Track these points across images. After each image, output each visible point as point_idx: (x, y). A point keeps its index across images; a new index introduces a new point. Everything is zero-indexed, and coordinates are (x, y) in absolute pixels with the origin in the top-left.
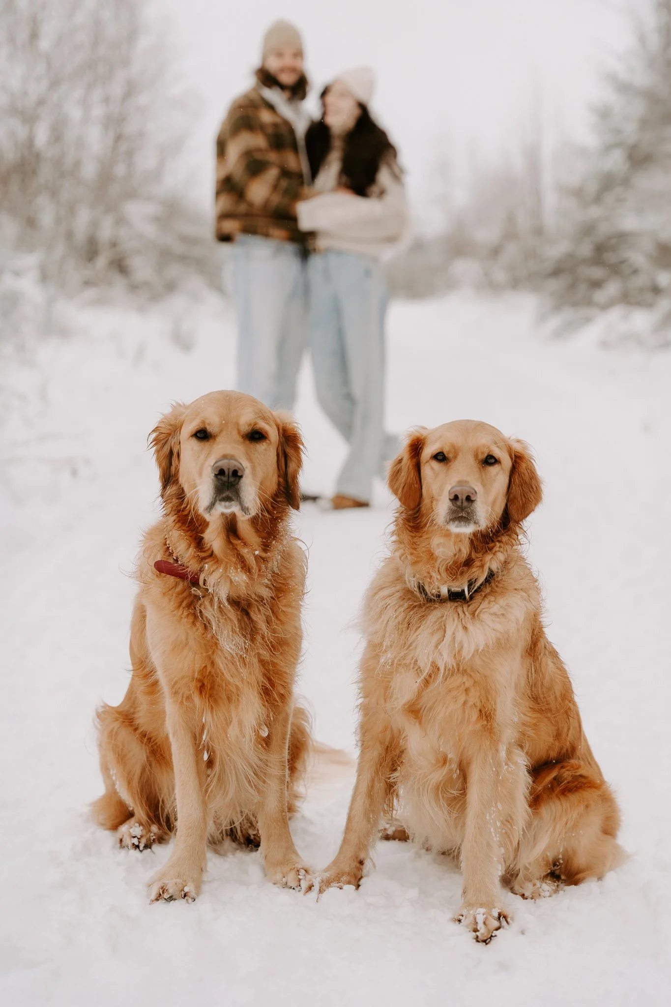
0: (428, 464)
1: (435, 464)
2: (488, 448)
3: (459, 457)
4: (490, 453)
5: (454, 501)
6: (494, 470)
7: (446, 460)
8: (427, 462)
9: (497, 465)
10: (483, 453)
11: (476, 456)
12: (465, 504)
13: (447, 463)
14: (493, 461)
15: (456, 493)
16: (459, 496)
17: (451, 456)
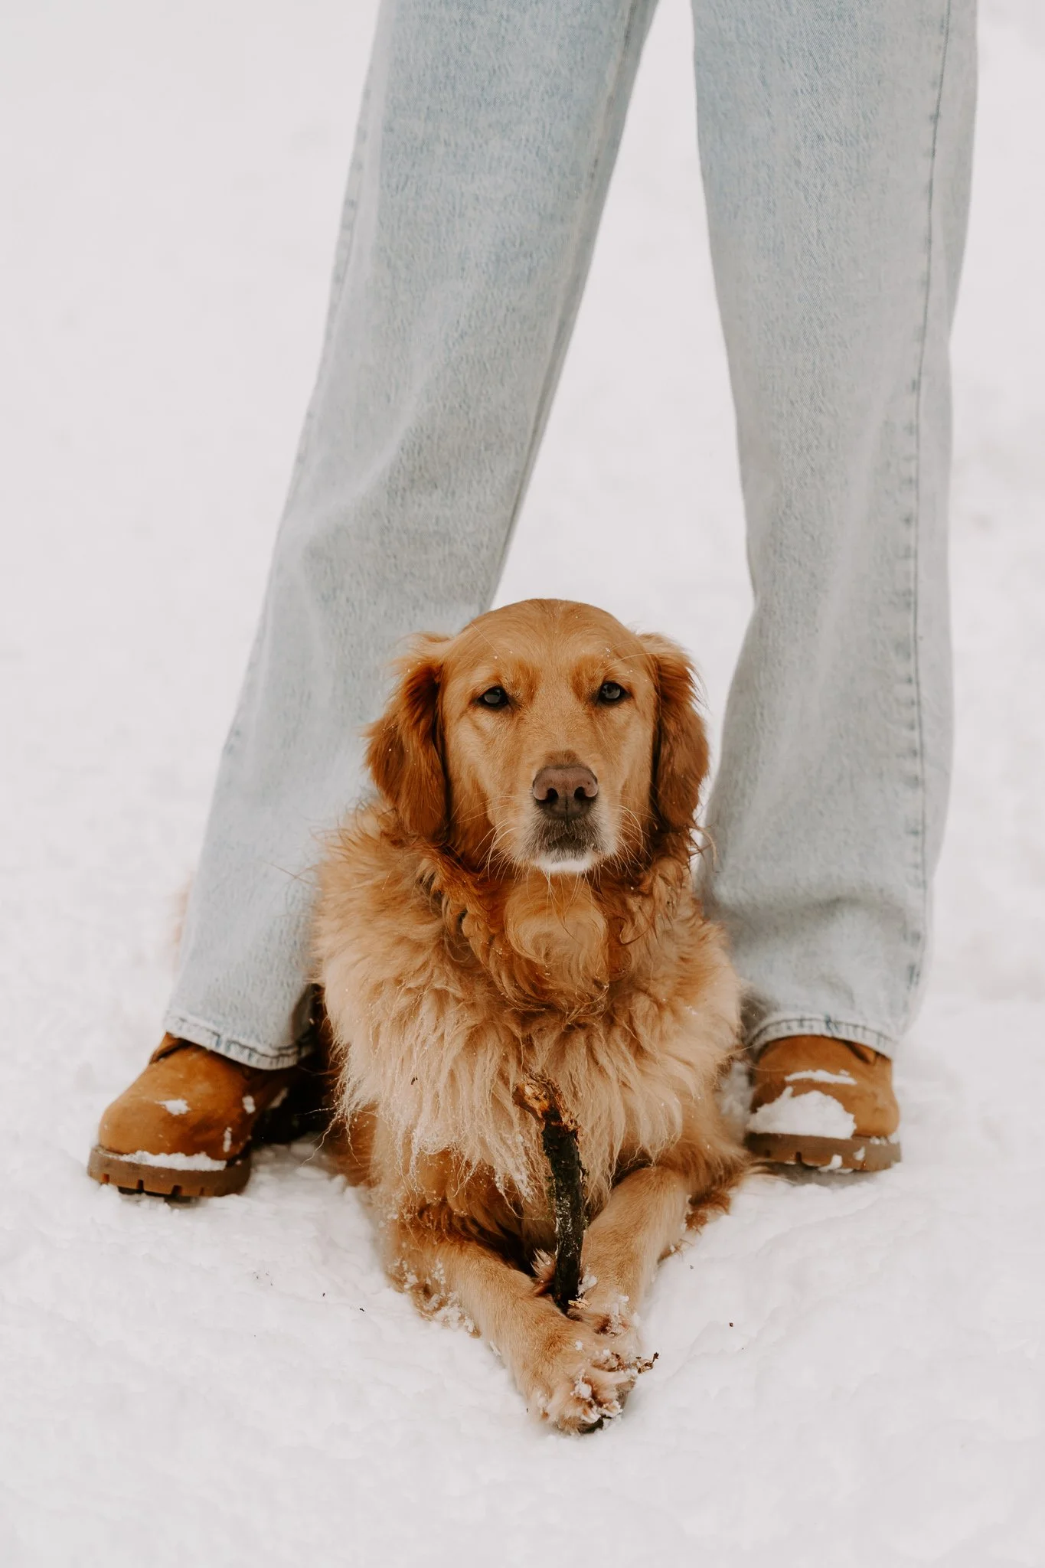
0: (464, 719)
1: (486, 719)
2: (604, 666)
3: (541, 693)
4: (610, 679)
5: (549, 805)
6: (620, 714)
7: (508, 703)
8: (461, 715)
9: (625, 703)
10: (592, 680)
11: (577, 688)
12: (575, 807)
13: (513, 713)
14: (617, 693)
15: (551, 786)
16: (560, 792)
17: (520, 693)
